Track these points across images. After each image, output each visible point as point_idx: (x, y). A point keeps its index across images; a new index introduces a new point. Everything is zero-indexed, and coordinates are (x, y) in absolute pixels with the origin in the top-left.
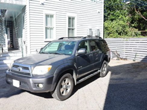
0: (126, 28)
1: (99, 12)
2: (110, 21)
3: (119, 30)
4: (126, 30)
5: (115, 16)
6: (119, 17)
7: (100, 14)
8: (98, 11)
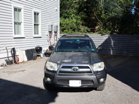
0: (79, 26)
1: (56, 10)
2: (64, 19)
3: (74, 27)
4: (79, 27)
5: (68, 14)
6: (71, 15)
7: (57, 11)
8: (56, 8)
